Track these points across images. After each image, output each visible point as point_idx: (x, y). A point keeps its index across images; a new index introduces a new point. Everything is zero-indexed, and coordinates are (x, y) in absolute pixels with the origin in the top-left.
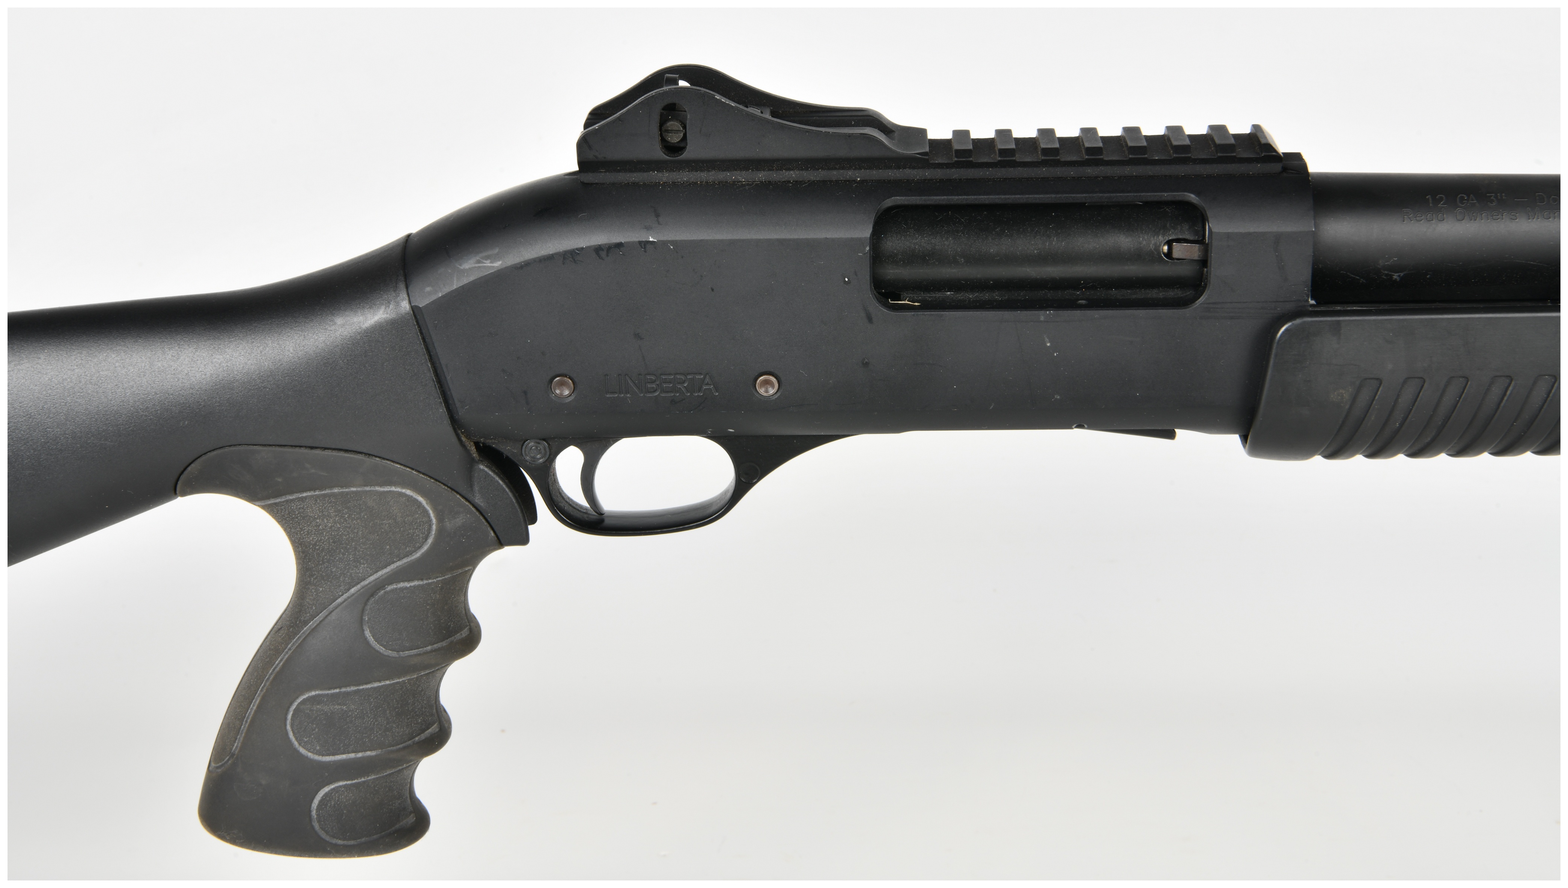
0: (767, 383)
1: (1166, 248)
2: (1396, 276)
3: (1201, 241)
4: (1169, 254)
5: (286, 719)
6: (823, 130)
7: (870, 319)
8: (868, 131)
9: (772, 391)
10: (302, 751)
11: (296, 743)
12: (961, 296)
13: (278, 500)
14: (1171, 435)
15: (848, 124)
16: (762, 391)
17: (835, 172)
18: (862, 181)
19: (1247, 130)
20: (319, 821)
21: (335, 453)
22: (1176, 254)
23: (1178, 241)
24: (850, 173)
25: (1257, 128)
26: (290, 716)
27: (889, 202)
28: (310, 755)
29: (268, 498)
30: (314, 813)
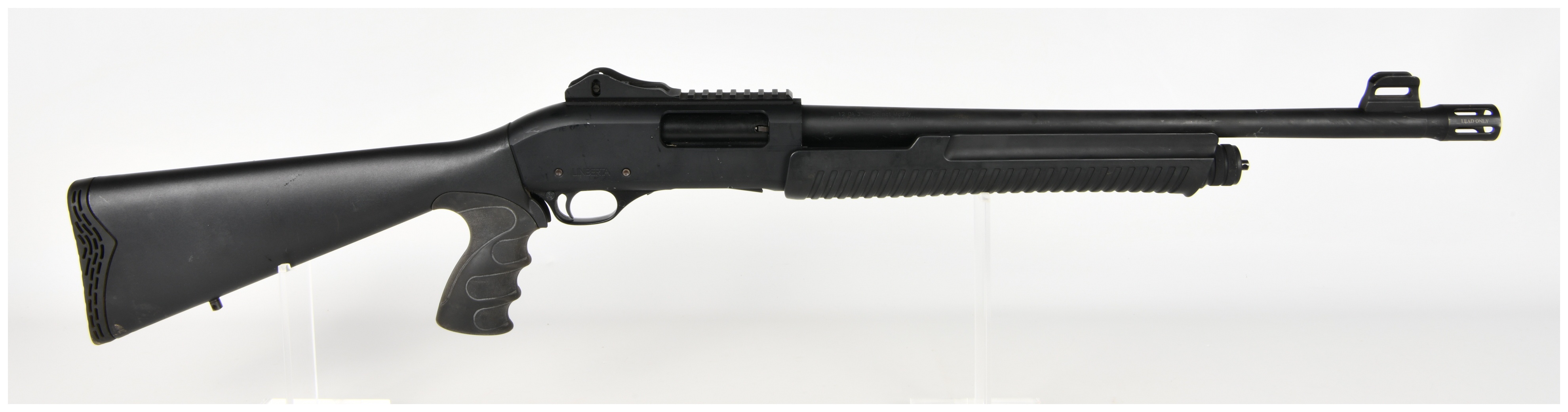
0: (626, 172)
1: (756, 128)
2: (830, 138)
3: (767, 126)
4: (757, 130)
5: (465, 286)
6: (645, 88)
7: (660, 151)
8: (659, 89)
9: (628, 175)
10: (471, 297)
11: (469, 294)
12: (691, 143)
13: (465, 211)
14: (761, 191)
15: (655, 87)
16: (624, 174)
17: (649, 102)
18: (658, 106)
19: (785, 91)
20: (476, 322)
21: (484, 195)
22: (759, 130)
23: (760, 126)
24: (654, 103)
25: (788, 90)
26: (467, 285)
27: (666, 112)
28: (473, 298)
29: (461, 210)
30: (474, 319)
